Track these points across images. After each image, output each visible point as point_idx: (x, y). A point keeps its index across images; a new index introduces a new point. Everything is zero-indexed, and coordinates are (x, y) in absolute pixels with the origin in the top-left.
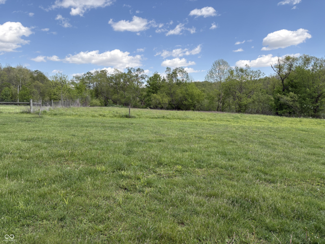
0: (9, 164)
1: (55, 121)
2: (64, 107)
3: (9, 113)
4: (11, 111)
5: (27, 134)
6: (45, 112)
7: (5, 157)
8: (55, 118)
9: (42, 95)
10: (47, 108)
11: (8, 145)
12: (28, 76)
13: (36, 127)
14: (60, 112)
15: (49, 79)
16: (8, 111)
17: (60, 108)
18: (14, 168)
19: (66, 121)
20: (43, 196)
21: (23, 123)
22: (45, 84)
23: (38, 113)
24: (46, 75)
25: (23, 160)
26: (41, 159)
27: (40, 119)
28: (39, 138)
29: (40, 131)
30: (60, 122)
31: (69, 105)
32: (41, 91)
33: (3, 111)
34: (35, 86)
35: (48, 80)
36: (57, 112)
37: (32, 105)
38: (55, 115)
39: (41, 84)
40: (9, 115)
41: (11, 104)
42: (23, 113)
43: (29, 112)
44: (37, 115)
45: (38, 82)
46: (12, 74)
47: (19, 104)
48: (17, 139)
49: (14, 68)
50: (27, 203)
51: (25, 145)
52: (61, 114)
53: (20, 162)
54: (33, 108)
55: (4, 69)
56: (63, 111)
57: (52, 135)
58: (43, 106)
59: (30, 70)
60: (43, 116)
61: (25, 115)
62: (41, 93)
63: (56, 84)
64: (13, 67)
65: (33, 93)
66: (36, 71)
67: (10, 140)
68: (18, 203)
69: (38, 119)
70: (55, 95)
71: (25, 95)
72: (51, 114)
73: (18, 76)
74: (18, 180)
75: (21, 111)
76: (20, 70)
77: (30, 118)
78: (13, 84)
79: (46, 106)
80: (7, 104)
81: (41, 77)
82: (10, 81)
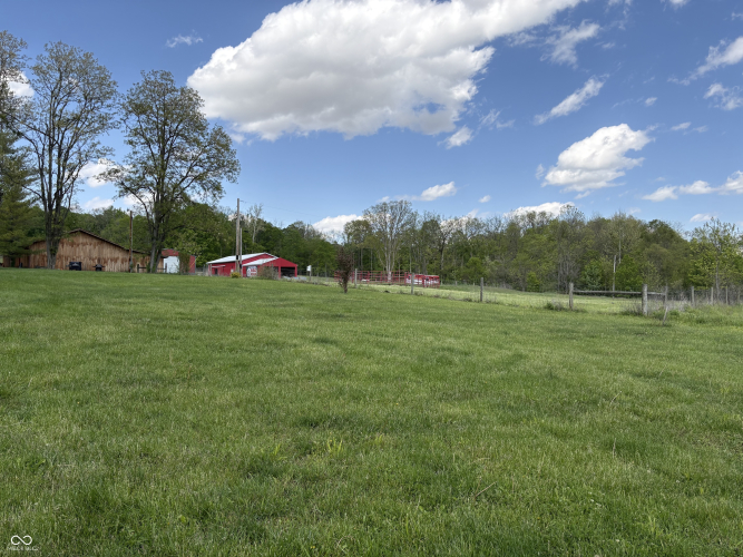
0: (613, 422)
1: (702, 337)
2: (721, 303)
3: (600, 313)
4: (603, 310)
5: (641, 363)
6: (676, 314)
7: (603, 406)
8: (701, 329)
9: (666, 273)
10: (679, 305)
11: (608, 382)
12: (636, 235)
13: (658, 347)
14: (713, 316)
15: (684, 236)
16: (597, 309)
17: (712, 306)
18: (626, 434)
19: (731, 339)
20: (701, 519)
21: (631, 337)
22: (674, 248)
23: (660, 317)
24: (675, 229)
25: (642, 420)
26: (681, 425)
27: (665, 330)
28: (669, 375)
29: (670, 358)
30: (717, 340)
31: (735, 299)
32: (664, 267)
33: (587, 308)
34: (650, 255)
35: (680, 240)
36: (706, 316)
37: (645, 297)
38: (701, 321)
39: (664, 250)
40: (599, 318)
41: (600, 295)
42: (626, 314)
43: (639, 314)
44: (658, 322)
45: (658, 246)
46: (603, 232)
47: (616, 296)
48: (621, 371)
49: (609, 221)
50: (665, 523)
51: (641, 387)
52: (718, 321)
53: (635, 422)
54: (648, 305)
55: (591, 223)
56: (721, 315)
57: (701, 373)
58: (669, 299)
59: (640, 222)
60: (672, 322)
61: (630, 320)
62: (662, 270)
63: (703, 247)
64: (606, 218)
65: (646, 270)
66: (651, 223)
67: (610, 370)
68: (645, 517)
69: (660, 330)
70: (697, 272)
71: (627, 276)
72: (690, 320)
73: (616, 234)
74: (637, 464)
75: (623, 310)
76: (622, 223)
77: (642, 325)
78: (605, 253)
79: (678, 299)
80: (593, 294)
81: (664, 234)
82: (599, 247)
